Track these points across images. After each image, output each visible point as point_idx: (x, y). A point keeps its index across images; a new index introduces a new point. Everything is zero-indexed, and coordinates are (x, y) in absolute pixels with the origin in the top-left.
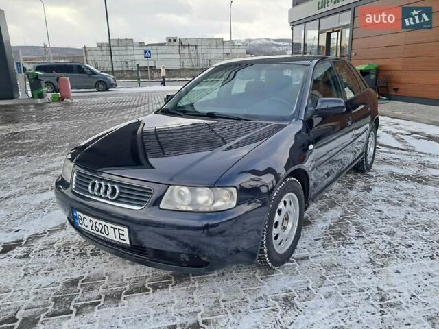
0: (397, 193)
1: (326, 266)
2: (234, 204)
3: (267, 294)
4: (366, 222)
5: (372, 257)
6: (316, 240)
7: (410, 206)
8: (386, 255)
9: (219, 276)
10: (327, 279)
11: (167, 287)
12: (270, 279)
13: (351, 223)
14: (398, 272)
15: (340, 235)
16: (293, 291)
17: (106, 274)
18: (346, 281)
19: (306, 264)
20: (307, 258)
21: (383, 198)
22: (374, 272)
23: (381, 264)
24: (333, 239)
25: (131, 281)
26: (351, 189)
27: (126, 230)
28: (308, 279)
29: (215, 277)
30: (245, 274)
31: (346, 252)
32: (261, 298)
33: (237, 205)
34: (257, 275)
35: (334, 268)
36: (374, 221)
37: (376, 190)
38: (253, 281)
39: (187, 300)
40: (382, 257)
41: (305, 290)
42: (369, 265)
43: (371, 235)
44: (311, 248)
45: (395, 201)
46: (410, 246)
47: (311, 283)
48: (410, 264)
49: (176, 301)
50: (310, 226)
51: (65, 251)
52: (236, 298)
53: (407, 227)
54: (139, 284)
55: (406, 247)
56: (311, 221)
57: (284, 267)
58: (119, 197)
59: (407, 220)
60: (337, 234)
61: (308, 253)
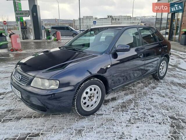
0: (168, 91)
1: (108, 119)
2: (57, 87)
3: (74, 127)
4: (141, 103)
5: (131, 119)
6: (112, 107)
7: (169, 98)
8: (138, 119)
9: (61, 116)
10: (104, 126)
11: (39, 117)
12: (80, 121)
13: (134, 102)
14: (138, 127)
15: (125, 107)
16: (86, 127)
17: (22, 109)
18: (111, 127)
19: (100, 117)
20: (102, 115)
21: (158, 93)
22: (127, 125)
23: (133, 122)
24: (120, 108)
25: (29, 113)
26: (146, 87)
27: (20, 92)
28: (96, 124)
29: (59, 117)
30: (71, 117)
31: (121, 115)
32: (70, 128)
33: (59, 88)
34: (76, 119)
35: (110, 121)
36: (146, 102)
37: (158, 88)
38: (72, 121)
39: (42, 124)
40: (136, 120)
41: (90, 128)
42: (127, 122)
43: (139, 109)
44: (107, 111)
45: (163, 94)
46: (153, 116)
47: (96, 125)
48: (147, 125)
49: (38, 123)
50: (114, 101)
51: (16, 98)
52: (61, 127)
53: (159, 107)
54: (30, 115)
55: (151, 117)
56: (117, 99)
57: (90, 117)
58: (21, 80)
59: (162, 104)
60: (124, 107)
61: (105, 112)
